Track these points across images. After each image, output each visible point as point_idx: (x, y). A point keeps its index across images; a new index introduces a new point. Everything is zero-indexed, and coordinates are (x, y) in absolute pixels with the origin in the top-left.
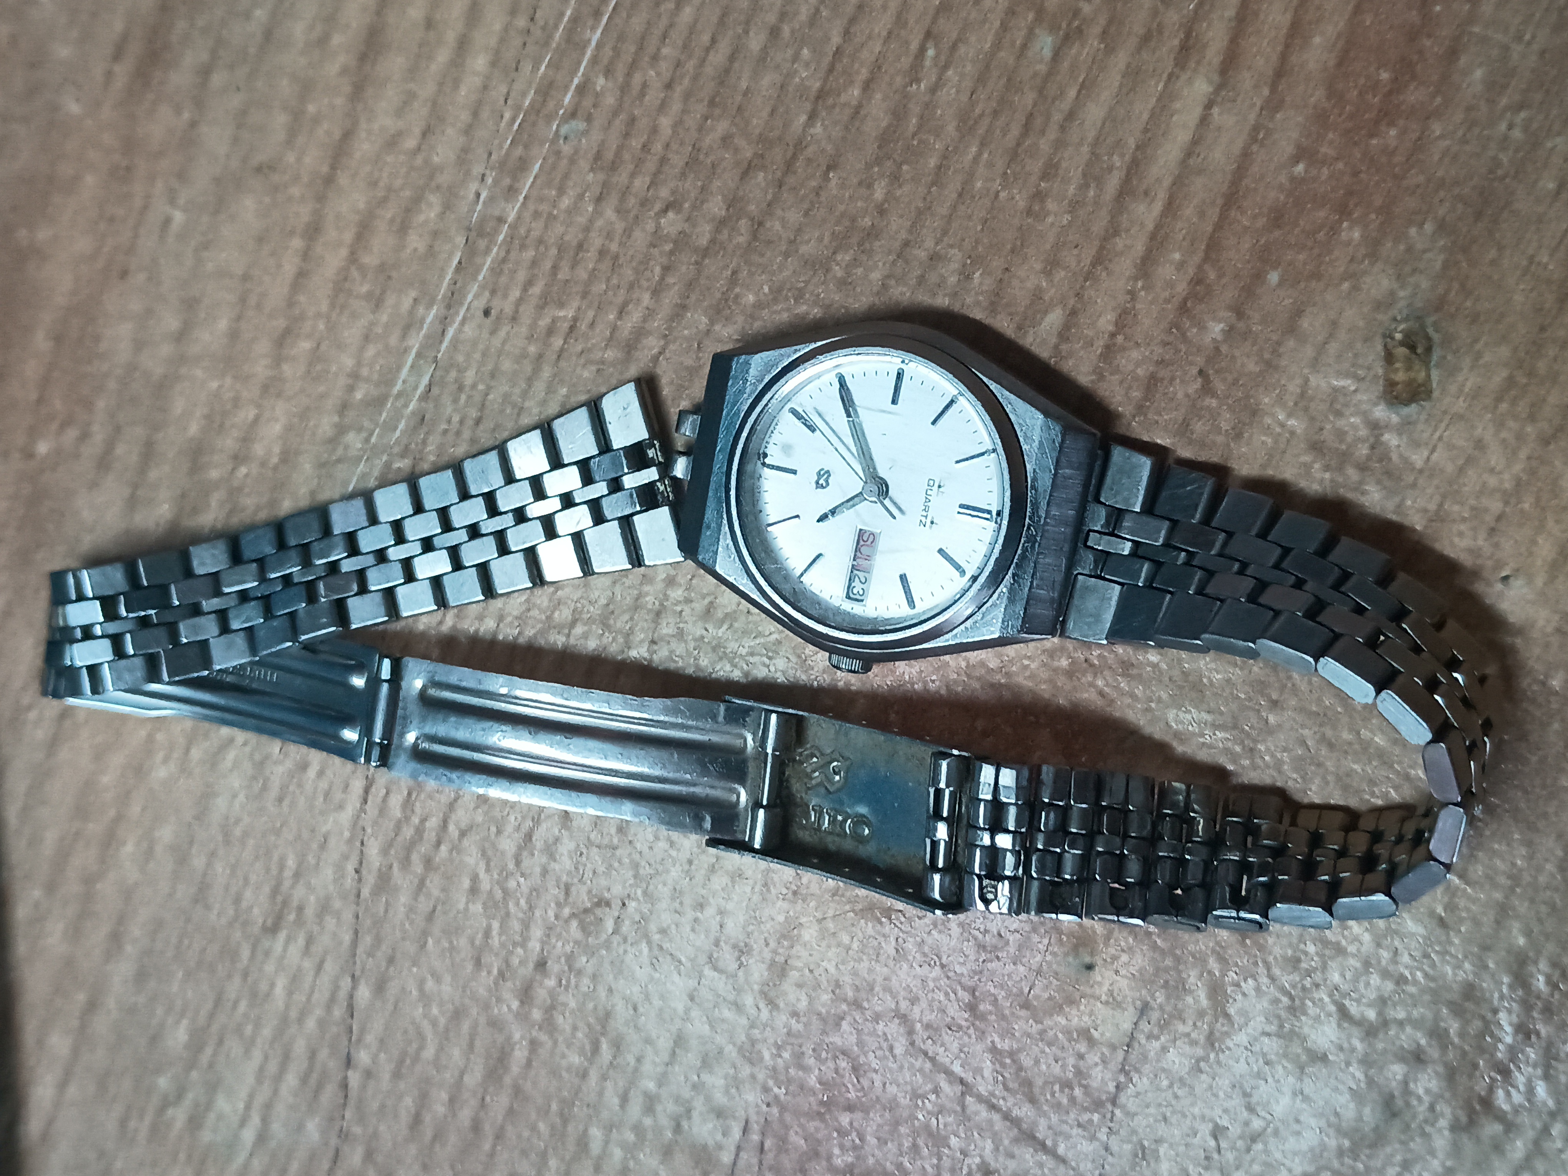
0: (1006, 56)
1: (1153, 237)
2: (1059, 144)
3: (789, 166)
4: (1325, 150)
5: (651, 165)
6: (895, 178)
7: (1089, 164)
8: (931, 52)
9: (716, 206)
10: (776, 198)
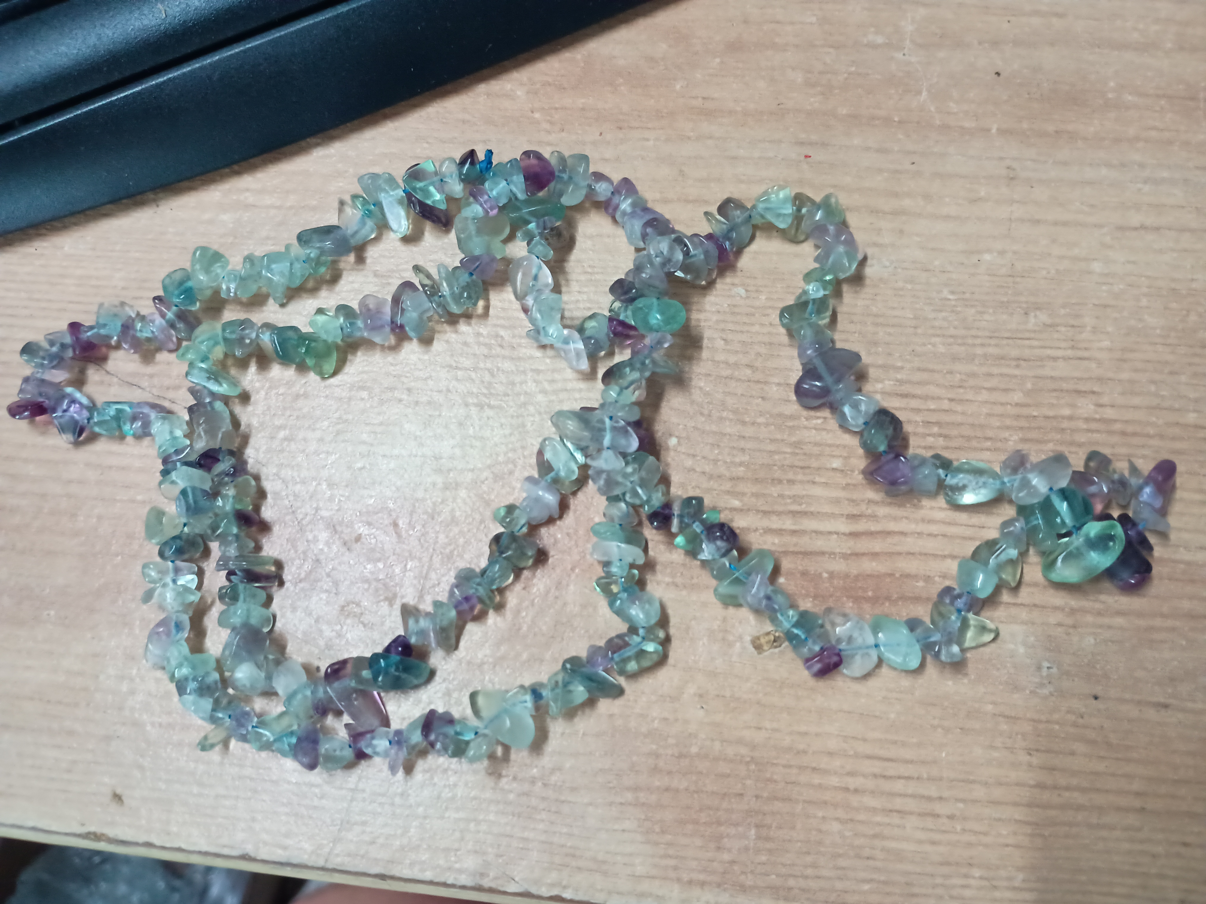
0: (827, 450)
1: (781, 530)
2: (802, 482)
3: (758, 382)
4: (835, 582)
5: (738, 328)
6: (767, 425)
7: (799, 496)
8: (819, 421)
9: (732, 359)
10: (744, 381)
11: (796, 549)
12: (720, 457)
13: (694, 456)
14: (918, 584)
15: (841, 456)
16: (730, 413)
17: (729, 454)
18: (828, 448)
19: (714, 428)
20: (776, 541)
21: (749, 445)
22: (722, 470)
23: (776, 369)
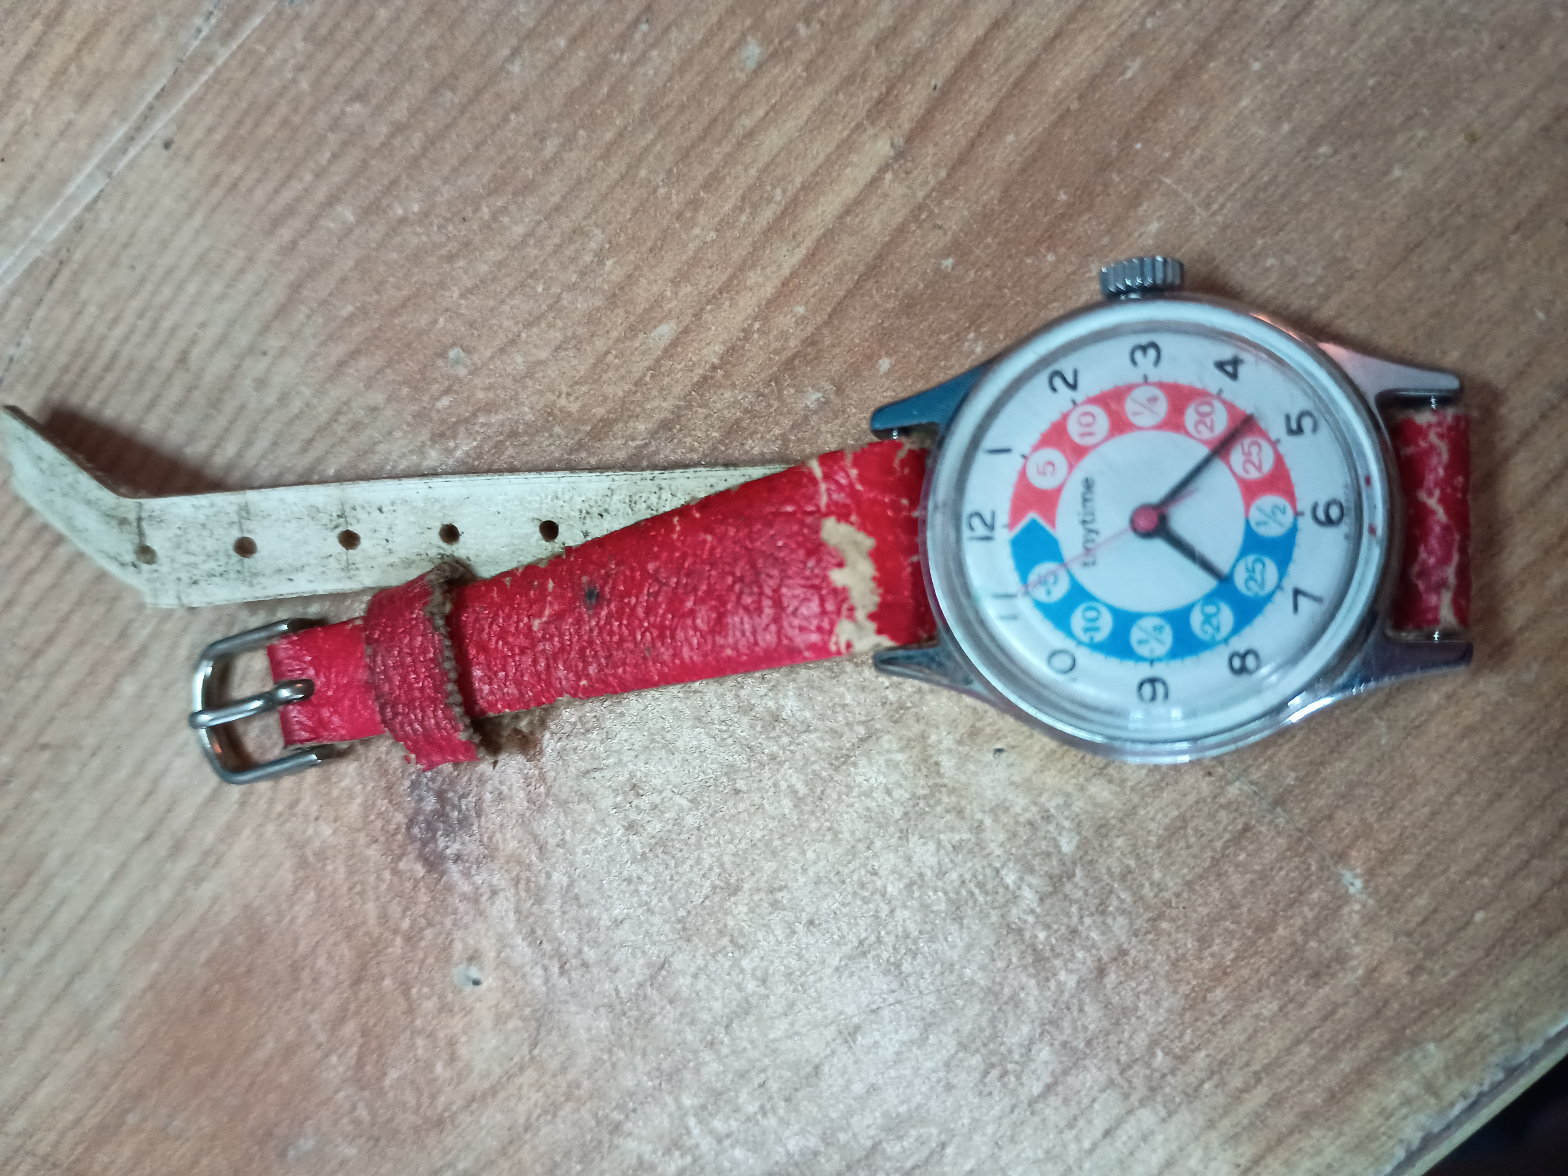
11: (849, 281)
12: (556, 290)
13: (513, 342)
14: (1129, 74)
15: (744, 35)
16: (492, 200)
17: (564, 267)
18: (709, 51)
19: (494, 255)
20: (800, 310)
21: (578, 212)
22: (582, 305)
23: (484, 34)
